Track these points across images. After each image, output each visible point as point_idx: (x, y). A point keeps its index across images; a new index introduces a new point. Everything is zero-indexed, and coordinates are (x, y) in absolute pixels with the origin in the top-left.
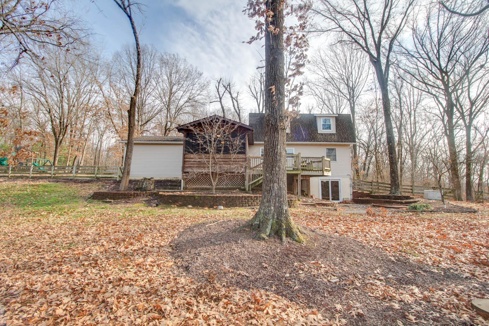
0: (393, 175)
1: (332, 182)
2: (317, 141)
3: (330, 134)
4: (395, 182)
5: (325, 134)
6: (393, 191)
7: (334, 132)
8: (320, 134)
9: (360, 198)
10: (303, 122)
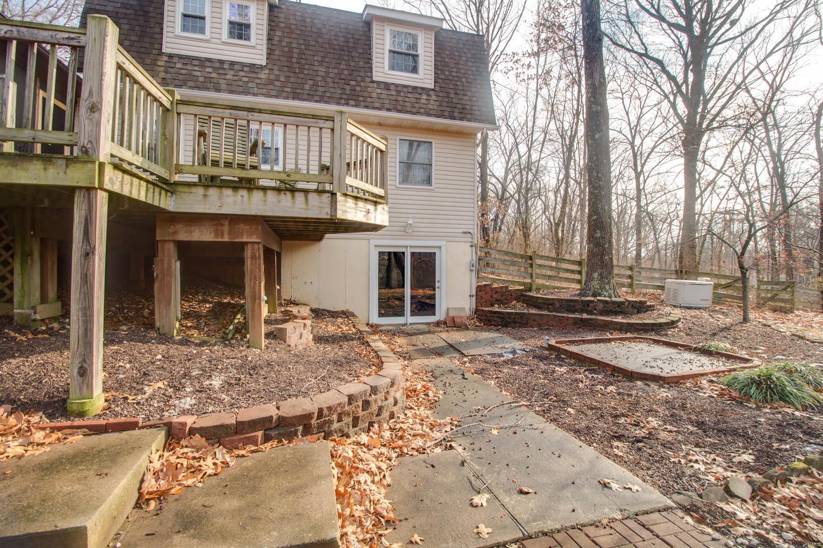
0: (598, 235)
1: (413, 254)
2: (366, 107)
3: (415, 88)
4: (602, 255)
5: (396, 85)
6: (595, 284)
7: (429, 83)
8: (378, 83)
9: (496, 308)
10: (320, 34)
